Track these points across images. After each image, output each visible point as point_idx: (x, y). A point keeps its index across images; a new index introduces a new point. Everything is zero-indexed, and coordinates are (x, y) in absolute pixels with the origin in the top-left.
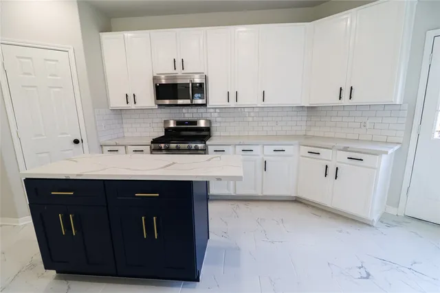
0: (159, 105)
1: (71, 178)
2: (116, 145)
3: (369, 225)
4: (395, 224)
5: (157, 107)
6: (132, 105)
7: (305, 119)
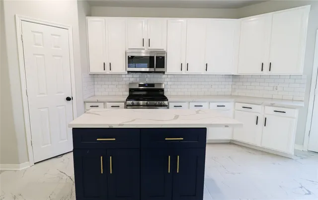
0: (128, 72)
1: (114, 127)
2: (98, 102)
3: (290, 158)
4: (305, 157)
5: (127, 73)
6: (108, 71)
7: (231, 83)
